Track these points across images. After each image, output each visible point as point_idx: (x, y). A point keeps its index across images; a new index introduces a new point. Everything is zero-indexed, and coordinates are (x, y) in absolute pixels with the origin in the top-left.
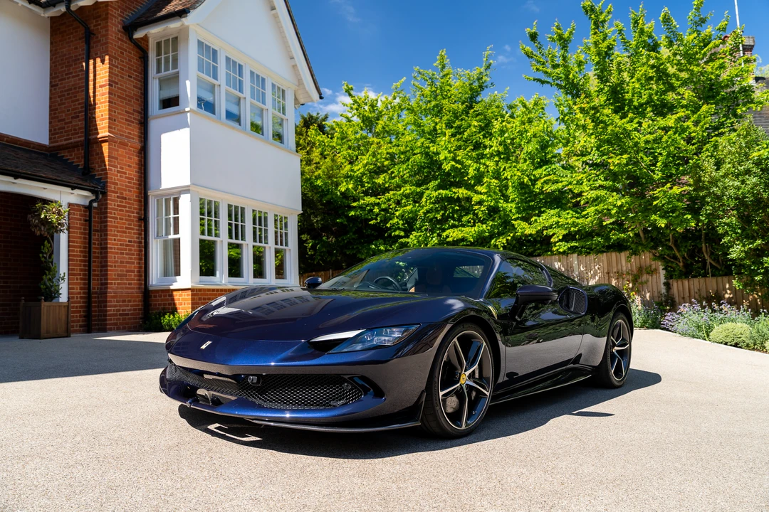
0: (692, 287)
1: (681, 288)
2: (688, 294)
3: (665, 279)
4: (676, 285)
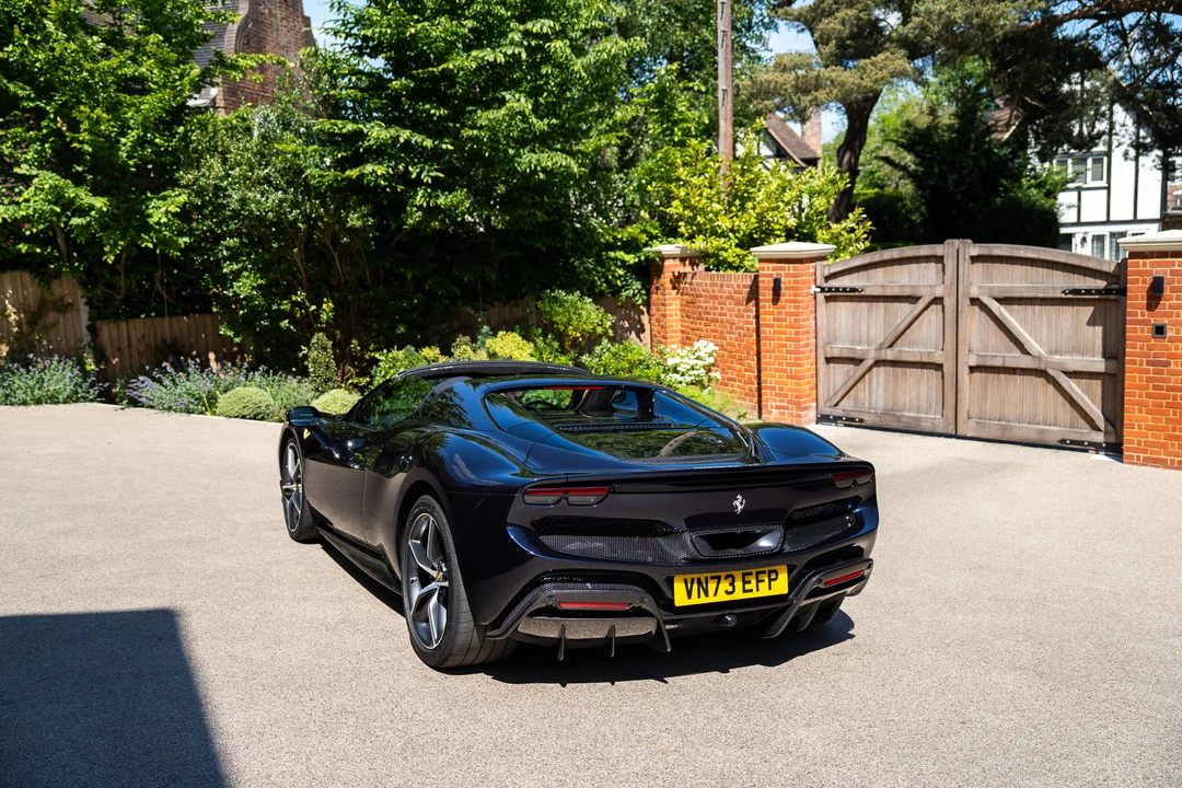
0: (133, 332)
1: (115, 335)
2: (126, 343)
3: (89, 320)
4: (107, 331)
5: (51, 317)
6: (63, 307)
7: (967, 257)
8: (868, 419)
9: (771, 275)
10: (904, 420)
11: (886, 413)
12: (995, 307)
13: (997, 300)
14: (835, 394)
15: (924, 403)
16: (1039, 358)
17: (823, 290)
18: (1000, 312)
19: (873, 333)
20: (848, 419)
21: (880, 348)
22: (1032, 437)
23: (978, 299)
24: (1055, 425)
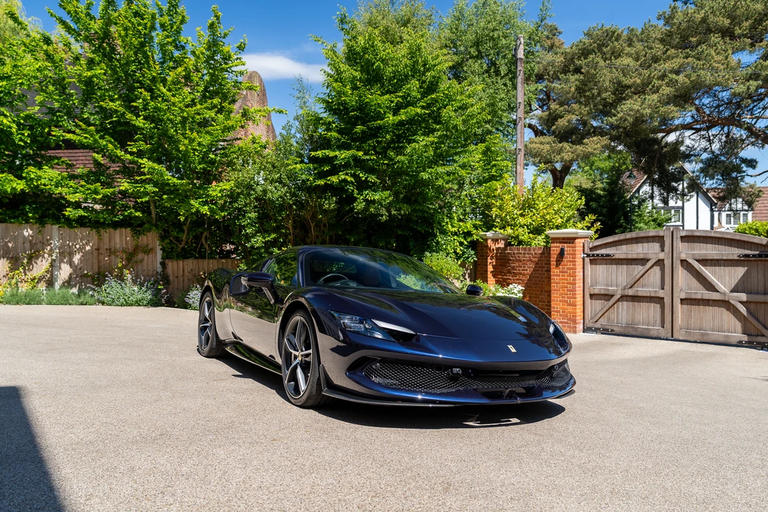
0: (186, 267)
1: (176, 268)
2: (182, 273)
3: (162, 259)
4: (171, 265)
5: (140, 256)
6: (148, 251)
7: (679, 237)
8: (617, 330)
9: (558, 247)
10: (639, 330)
11: (628, 325)
12: (696, 265)
13: (697, 260)
14: (595, 315)
15: (652, 320)
16: (724, 294)
17: (588, 256)
18: (700, 268)
19: (620, 279)
20: (604, 330)
21: (624, 289)
22: (721, 339)
23: (686, 260)
24: (735, 333)
